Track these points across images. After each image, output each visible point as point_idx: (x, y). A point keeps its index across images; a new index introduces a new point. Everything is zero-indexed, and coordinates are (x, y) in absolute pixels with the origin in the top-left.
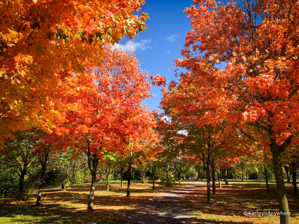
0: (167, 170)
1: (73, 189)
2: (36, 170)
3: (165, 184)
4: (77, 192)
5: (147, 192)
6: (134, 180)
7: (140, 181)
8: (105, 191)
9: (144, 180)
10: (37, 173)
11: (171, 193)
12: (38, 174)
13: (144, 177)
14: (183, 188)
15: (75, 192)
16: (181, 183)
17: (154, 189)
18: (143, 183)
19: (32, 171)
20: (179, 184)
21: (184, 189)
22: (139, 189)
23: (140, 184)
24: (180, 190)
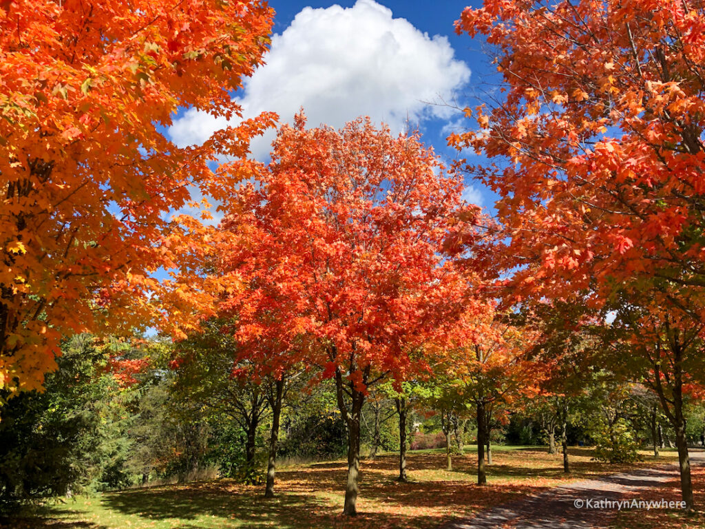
0: (610, 421)
1: (376, 463)
2: (302, 419)
3: (609, 455)
4: (380, 471)
5: (548, 476)
6: (531, 444)
7: (542, 447)
8: (442, 471)
9: (552, 444)
10: (304, 426)
11: (613, 482)
12: (306, 428)
13: (552, 438)
14: (661, 469)
15: (375, 471)
16: (661, 454)
17: (567, 470)
18: (550, 451)
19: (294, 422)
20: (656, 457)
21: (661, 472)
22: (533, 467)
23: (543, 455)
24: (645, 474)
